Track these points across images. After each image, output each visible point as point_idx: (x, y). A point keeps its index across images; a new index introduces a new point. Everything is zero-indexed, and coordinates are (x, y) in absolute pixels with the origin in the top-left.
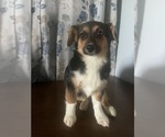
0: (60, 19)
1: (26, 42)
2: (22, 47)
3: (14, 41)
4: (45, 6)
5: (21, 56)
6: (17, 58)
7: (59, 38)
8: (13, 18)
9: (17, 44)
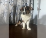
0: (17, 6)
1: (7, 12)
2: (5, 13)
3: (3, 11)
4: (13, 2)
5: (4, 16)
6: (3, 16)
7: (16, 11)
8: (4, 5)
9: (4, 12)
